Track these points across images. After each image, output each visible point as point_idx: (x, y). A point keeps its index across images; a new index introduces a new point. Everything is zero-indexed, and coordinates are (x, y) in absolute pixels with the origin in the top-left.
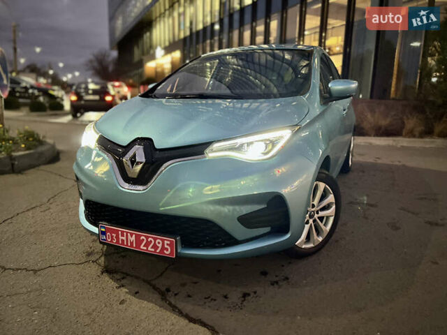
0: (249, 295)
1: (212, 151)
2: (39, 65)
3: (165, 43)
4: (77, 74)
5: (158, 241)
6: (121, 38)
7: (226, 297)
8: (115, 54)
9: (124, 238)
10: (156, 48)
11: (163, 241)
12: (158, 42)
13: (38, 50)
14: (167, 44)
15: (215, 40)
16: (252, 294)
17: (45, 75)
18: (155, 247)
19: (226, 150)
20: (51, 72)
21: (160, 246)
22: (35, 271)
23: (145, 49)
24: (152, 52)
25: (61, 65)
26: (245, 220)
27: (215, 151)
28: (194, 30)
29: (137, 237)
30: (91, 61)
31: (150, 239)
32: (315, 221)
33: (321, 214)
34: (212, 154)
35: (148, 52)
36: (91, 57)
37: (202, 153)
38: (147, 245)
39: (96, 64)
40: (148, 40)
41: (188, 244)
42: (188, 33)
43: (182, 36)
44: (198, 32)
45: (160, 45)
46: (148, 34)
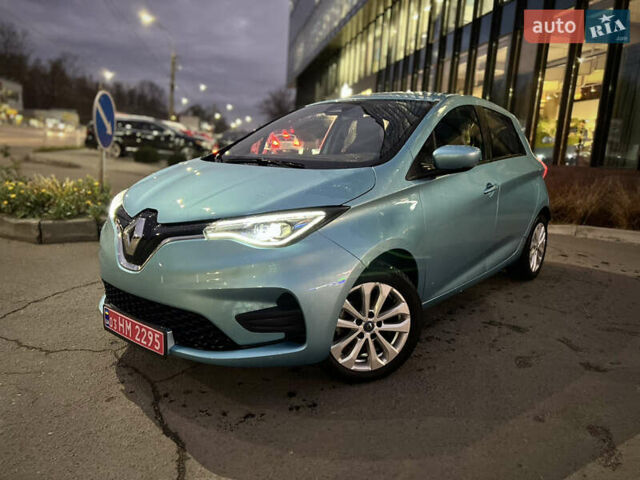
0: (253, 416)
1: (214, 231)
2: (204, 107)
3: (354, 78)
4: (248, 119)
5: (150, 333)
6: (300, 71)
7: (224, 414)
8: (293, 92)
9: (123, 326)
10: (343, 84)
11: (154, 333)
12: (346, 79)
13: (203, 87)
14: (356, 80)
15: (418, 74)
16: (257, 416)
17: (209, 119)
18: (147, 340)
19: (227, 231)
20: (217, 116)
21: (151, 338)
22: (48, 352)
23: (329, 87)
24: (336, 91)
25: (229, 107)
26: (247, 320)
27: (218, 231)
28: (393, 61)
29: (133, 325)
30: (267, 102)
31: (143, 330)
32: (373, 336)
33: (385, 327)
34: (212, 234)
35: (333, 91)
36: (268, 97)
37: (199, 232)
38: (141, 336)
39: (272, 106)
40: (334, 75)
41: (181, 342)
42: (384, 65)
43: (376, 69)
44: (397, 63)
45: (348, 82)
46: (334, 66)
